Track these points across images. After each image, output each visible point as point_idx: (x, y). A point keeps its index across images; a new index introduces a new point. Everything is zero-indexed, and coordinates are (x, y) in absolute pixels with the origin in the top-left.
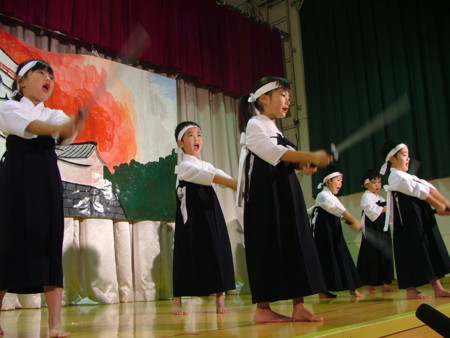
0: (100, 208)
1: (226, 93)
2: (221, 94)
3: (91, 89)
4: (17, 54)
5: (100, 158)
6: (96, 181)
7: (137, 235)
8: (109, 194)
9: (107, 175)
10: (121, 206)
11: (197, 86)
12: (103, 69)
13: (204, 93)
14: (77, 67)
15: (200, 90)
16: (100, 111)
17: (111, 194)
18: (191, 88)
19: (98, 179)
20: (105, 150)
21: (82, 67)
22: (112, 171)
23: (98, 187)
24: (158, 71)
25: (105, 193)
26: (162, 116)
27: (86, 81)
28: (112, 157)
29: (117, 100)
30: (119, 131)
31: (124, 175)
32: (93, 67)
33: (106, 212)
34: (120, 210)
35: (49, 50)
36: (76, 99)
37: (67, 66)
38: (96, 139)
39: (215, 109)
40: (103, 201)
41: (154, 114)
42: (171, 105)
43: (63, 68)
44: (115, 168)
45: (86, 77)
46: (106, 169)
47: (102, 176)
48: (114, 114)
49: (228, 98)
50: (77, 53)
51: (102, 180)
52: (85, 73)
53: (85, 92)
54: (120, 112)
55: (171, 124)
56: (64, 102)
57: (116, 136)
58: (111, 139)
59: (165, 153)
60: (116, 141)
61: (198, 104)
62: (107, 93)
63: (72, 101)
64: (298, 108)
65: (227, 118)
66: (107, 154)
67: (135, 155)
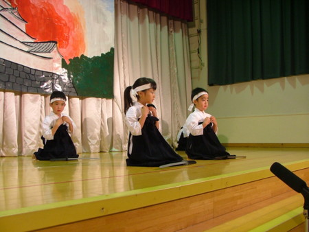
0: (59, 88)
1: (150, 8)
2: (146, 10)
3: (53, 3)
5: (59, 52)
6: (57, 69)
7: (85, 107)
8: (65, 78)
9: (64, 65)
10: (74, 87)
11: (129, 3)
13: (134, 8)
15: (132, 6)
16: (60, 19)
17: (67, 78)
18: (125, 4)
19: (58, 67)
20: (62, 47)
22: (68, 63)
23: (58, 73)
25: (63, 77)
26: (104, 24)
28: (68, 53)
29: (71, 11)
30: (73, 34)
31: (76, 65)
34: (73, 90)
36: (42, 11)
38: (57, 39)
39: (142, 20)
40: (61, 83)
41: (98, 22)
42: (110, 16)
44: (70, 60)
46: (63, 60)
47: (60, 65)
48: (69, 22)
49: (151, 13)
51: (61, 68)
53: (49, 5)
54: (73, 20)
55: (110, 30)
56: (33, 12)
57: (71, 37)
58: (67, 40)
59: (106, 51)
60: (71, 41)
61: (130, 16)
62: (65, 7)
63: (39, 11)
64: (201, 21)
65: (150, 27)
66: (64, 50)
67: (84, 51)
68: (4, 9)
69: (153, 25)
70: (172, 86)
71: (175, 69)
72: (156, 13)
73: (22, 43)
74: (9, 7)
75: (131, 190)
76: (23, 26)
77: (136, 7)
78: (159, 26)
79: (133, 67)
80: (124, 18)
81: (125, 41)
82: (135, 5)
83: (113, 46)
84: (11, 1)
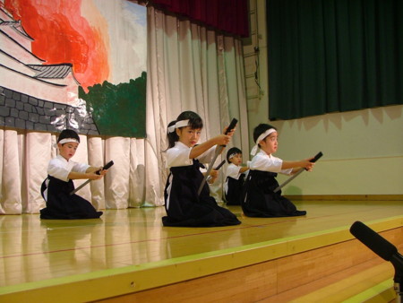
0: (75, 125)
1: (193, 21)
2: (188, 22)
3: (66, 14)
5: (75, 78)
6: (72, 99)
7: (109, 149)
8: (83, 112)
9: (81, 95)
10: (94, 123)
11: (166, 14)
13: (172, 20)
15: (168, 17)
16: (76, 35)
17: (85, 112)
18: (160, 15)
19: (74, 98)
20: (79, 71)
22: (87, 91)
23: (73, 105)
25: (80, 111)
26: (133, 41)
27: (62, 6)
28: (87, 78)
29: (90, 24)
30: (93, 54)
31: (97, 94)
33: (81, 128)
34: (94, 127)
36: (52, 24)
38: (72, 61)
39: (182, 36)
40: (78, 118)
41: (125, 39)
42: (141, 31)
44: (89, 88)
46: (80, 89)
47: (77, 95)
48: (88, 39)
49: (194, 26)
51: (77, 99)
53: (61, 16)
54: (94, 36)
55: (141, 49)
56: (41, 26)
57: (90, 59)
58: (85, 62)
59: (135, 76)
60: (90, 63)
61: (166, 31)
62: (82, 19)
63: (49, 25)
64: (259, 37)
65: (193, 44)
66: (82, 75)
67: (107, 76)
68: (3, 22)
69: (196, 42)
70: (223, 120)
71: (226, 99)
72: (201, 26)
73: (27, 66)
74: (10, 20)
75: (168, 258)
76: (28, 44)
77: (175, 19)
78: (205, 43)
79: (171, 98)
80: (159, 33)
81: (161, 63)
82: (173, 16)
83: (145, 70)
84: (12, 12)
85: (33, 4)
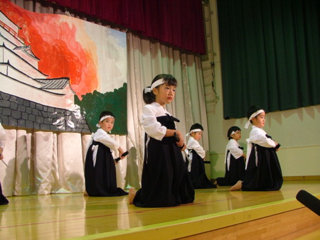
0: (72, 125)
1: (162, 43)
2: (158, 44)
3: (64, 39)
4: (10, 14)
5: (72, 89)
6: (69, 105)
8: (78, 115)
9: (77, 101)
10: (87, 124)
11: (141, 38)
12: (73, 25)
13: (146, 43)
14: (55, 23)
15: (144, 41)
16: (72, 55)
17: (80, 115)
18: (137, 39)
19: (71, 104)
20: (75, 83)
21: (58, 24)
22: (81, 99)
23: (70, 110)
24: (113, 27)
25: (75, 114)
26: (116, 59)
27: (61, 34)
28: (81, 89)
29: (83, 47)
30: (85, 70)
31: (89, 101)
32: (66, 24)
33: (76, 128)
34: (86, 127)
35: (34, 11)
36: (54, 48)
37: (47, 23)
38: (69, 76)
39: (154, 55)
40: (74, 120)
41: (110, 58)
42: (123, 51)
43: (44, 24)
44: (82, 96)
45: (61, 30)
46: (76, 97)
47: (73, 102)
48: (81, 58)
49: (163, 47)
50: (54, 13)
51: (73, 105)
52: (60, 28)
53: (61, 42)
54: (86, 56)
55: (122, 65)
56: (46, 49)
57: (83, 74)
58: (79, 76)
59: (118, 86)
60: (83, 77)
61: (142, 51)
62: (77, 43)
63: (51, 48)
65: (163, 61)
66: (77, 86)
67: (97, 87)
68: (17, 47)
69: (165, 59)
70: (187, 120)
71: (190, 103)
72: (169, 47)
73: (35, 80)
74: (23, 45)
76: (35, 63)
77: (148, 42)
78: (172, 60)
80: (136, 53)
81: (138, 76)
82: (147, 40)
83: (126, 82)
84: (24, 40)
85: (40, 33)
